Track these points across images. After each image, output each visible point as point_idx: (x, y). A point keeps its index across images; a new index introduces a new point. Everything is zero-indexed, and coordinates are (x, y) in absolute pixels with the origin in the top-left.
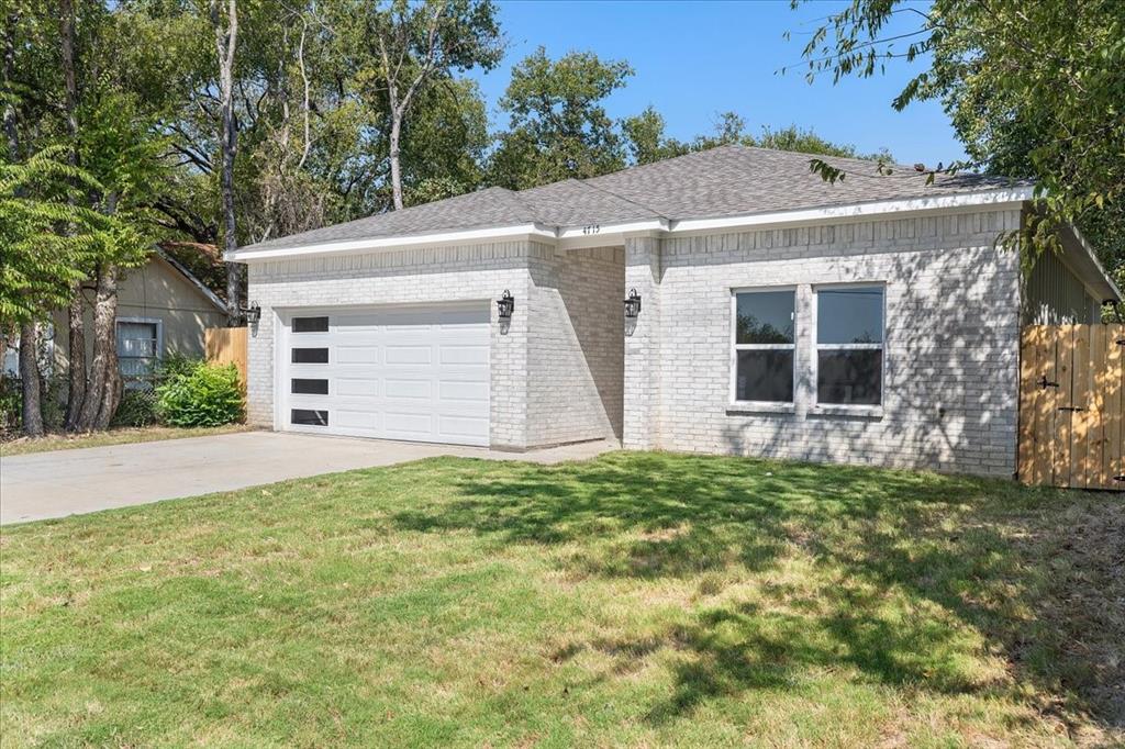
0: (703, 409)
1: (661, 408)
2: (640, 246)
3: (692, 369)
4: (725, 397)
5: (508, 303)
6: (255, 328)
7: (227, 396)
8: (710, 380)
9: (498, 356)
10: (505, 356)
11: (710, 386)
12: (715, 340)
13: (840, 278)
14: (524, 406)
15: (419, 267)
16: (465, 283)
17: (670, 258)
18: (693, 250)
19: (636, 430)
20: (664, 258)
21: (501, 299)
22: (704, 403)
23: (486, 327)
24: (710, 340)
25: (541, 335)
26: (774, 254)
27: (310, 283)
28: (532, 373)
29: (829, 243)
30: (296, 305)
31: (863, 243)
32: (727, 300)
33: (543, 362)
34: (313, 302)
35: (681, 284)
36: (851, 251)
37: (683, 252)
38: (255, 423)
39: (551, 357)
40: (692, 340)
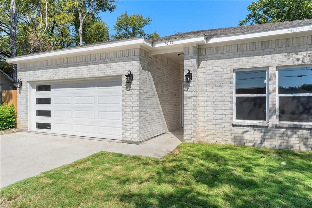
0: (220, 124)
1: (199, 123)
2: (191, 50)
3: (214, 106)
4: (231, 118)
5: (130, 76)
6: (20, 90)
7: (9, 118)
8: (223, 111)
9: (126, 101)
10: (129, 100)
11: (224, 113)
12: (226, 92)
13: (294, 62)
14: (138, 123)
15: (88, 62)
16: (109, 69)
17: (203, 57)
18: (214, 53)
19: (190, 133)
20: (199, 57)
21: (127, 74)
22: (221, 121)
23: (119, 88)
24: (223, 93)
25: (145, 91)
26: (256, 53)
27: (42, 71)
28: (141, 108)
29: (286, 47)
30: (37, 80)
31: (306, 46)
32: (231, 74)
33: (146, 103)
34: (43, 79)
35: (209, 68)
36: (299, 50)
37: (210, 53)
38: (20, 128)
39: (148, 101)
40: (214, 93)
